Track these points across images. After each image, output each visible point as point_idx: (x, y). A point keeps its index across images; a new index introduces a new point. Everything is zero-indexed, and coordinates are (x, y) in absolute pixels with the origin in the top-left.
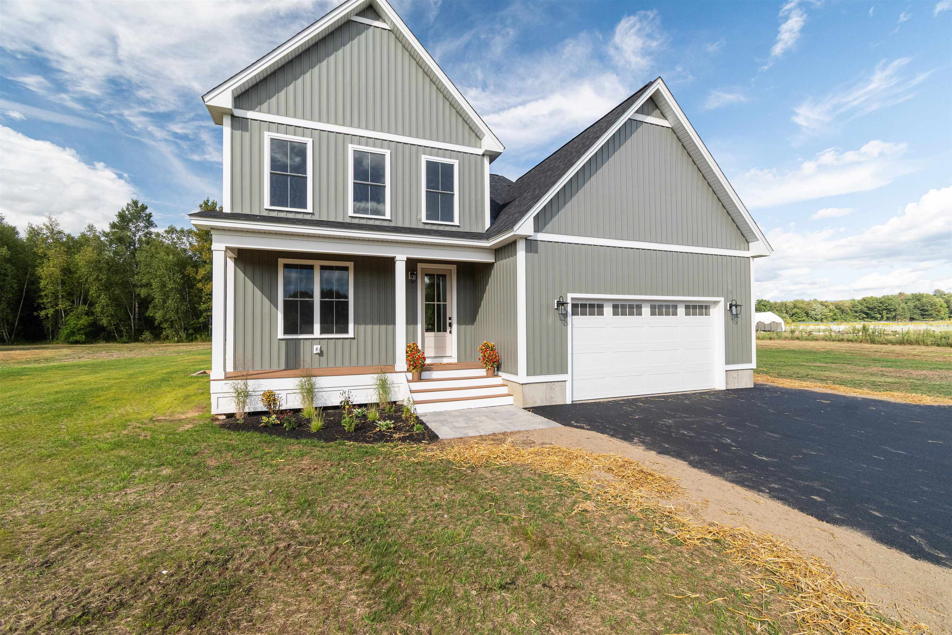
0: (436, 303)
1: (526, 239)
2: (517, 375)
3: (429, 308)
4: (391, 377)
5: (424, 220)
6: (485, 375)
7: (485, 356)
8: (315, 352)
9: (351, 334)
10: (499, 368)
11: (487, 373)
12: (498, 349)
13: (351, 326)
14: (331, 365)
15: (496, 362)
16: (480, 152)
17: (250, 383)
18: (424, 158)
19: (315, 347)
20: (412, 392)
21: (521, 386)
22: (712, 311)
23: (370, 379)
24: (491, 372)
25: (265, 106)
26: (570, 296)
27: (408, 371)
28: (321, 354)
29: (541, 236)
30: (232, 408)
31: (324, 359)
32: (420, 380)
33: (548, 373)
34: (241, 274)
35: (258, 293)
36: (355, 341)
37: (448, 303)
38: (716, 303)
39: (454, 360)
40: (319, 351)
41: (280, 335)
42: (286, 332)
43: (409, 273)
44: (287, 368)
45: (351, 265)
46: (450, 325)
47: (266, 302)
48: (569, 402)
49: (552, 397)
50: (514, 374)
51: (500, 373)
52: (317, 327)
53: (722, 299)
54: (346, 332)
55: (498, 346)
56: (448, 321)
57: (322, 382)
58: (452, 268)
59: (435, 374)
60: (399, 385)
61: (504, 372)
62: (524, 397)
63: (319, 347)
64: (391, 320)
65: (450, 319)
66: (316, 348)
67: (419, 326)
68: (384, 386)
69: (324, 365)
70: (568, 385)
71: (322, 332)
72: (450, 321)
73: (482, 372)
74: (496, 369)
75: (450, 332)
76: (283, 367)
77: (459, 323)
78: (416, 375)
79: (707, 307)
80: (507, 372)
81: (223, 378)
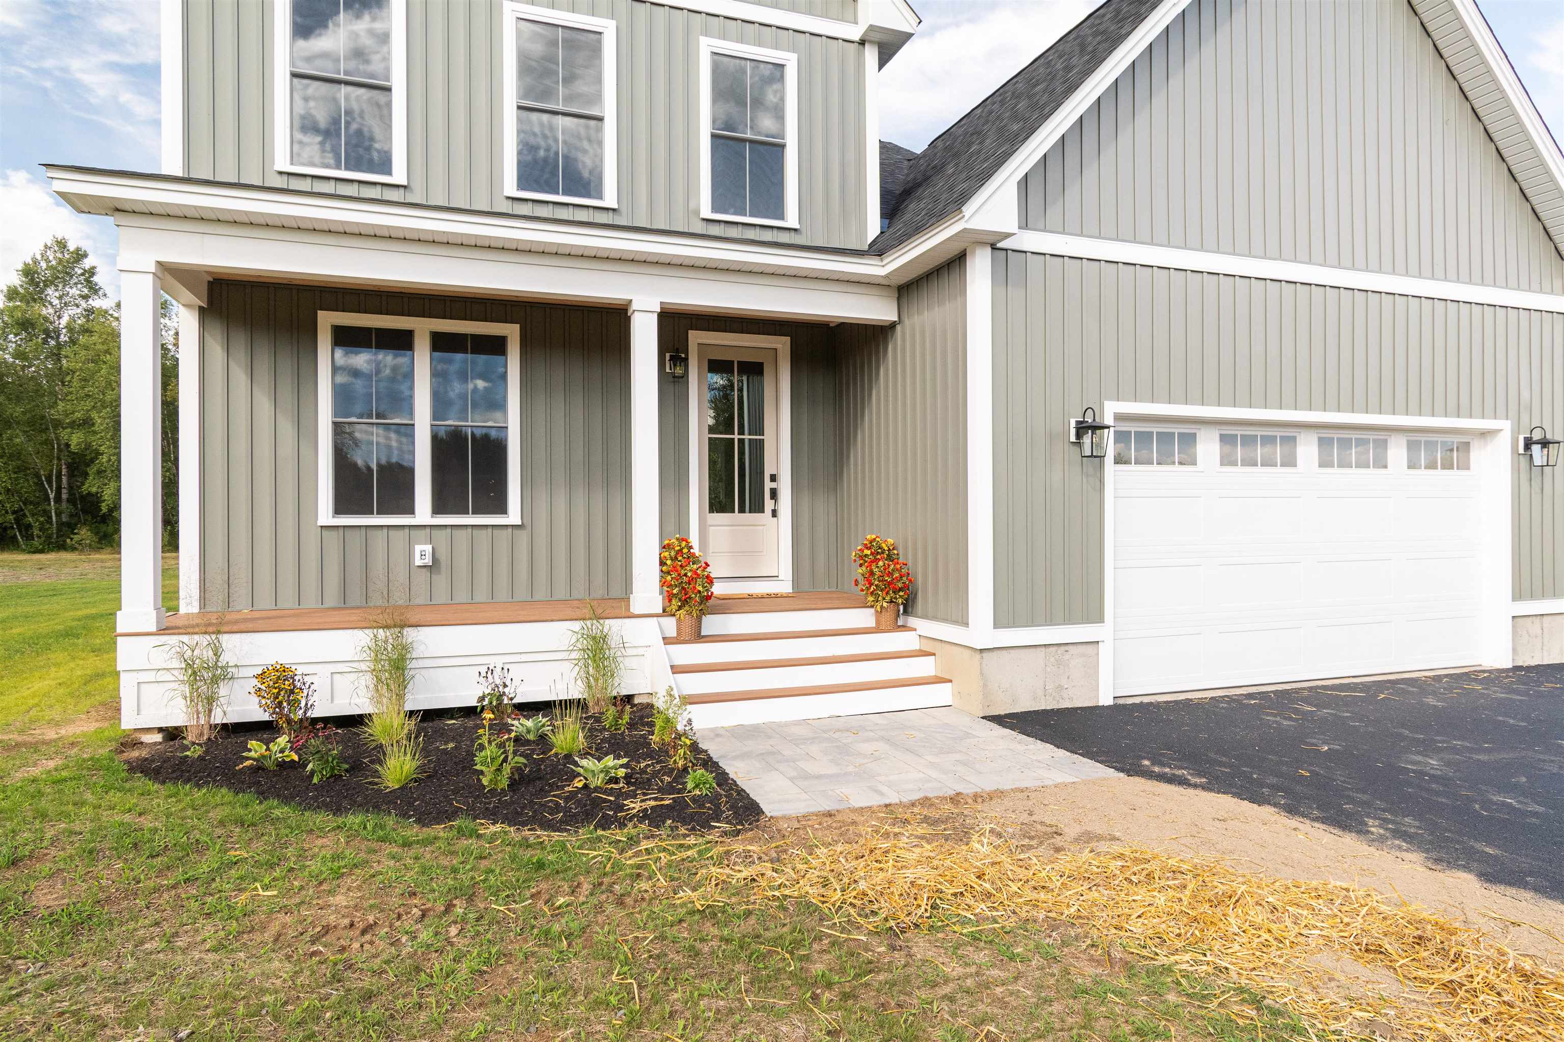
0: (736, 437)
1: (994, 247)
2: (966, 624)
3: (718, 451)
4: (618, 629)
5: (706, 211)
6: (874, 625)
7: (872, 573)
8: (418, 562)
9: (513, 516)
10: (909, 607)
11: (878, 622)
12: (906, 555)
13: (514, 494)
14: (462, 596)
15: (900, 590)
16: (855, 33)
17: (229, 641)
18: (707, 46)
19: (418, 548)
20: (676, 670)
21: (977, 656)
22: (1479, 454)
23: (562, 634)
24: (888, 616)
26: (1112, 408)
27: (665, 612)
28: (433, 567)
29: (1038, 241)
30: (175, 712)
31: (442, 581)
32: (698, 637)
33: (1050, 621)
34: (217, 351)
35: (264, 402)
36: (523, 536)
37: (768, 438)
38: (1484, 434)
39: (785, 586)
40: (428, 561)
41: (325, 514)
42: (340, 508)
43: (668, 356)
44: (344, 604)
45: (511, 332)
46: (774, 494)
47: (287, 428)
48: (1106, 700)
49: (1060, 687)
50: (956, 622)
51: (912, 621)
52: (423, 494)
53: (1505, 426)
54: (501, 507)
55: (906, 549)
56: (768, 485)
57: (429, 641)
58: (779, 346)
60: (640, 651)
61: (925, 617)
62: (985, 686)
63: (428, 548)
65: (773, 478)
66: (422, 553)
67: (693, 497)
68: (599, 655)
69: (441, 596)
70: (1105, 652)
71: (439, 508)
72: (774, 485)
73: (864, 617)
74: (901, 608)
75: (774, 513)
76: (332, 598)
77: (796, 489)
78: (688, 622)
79: (1463, 447)
80: (934, 618)
81: (154, 629)
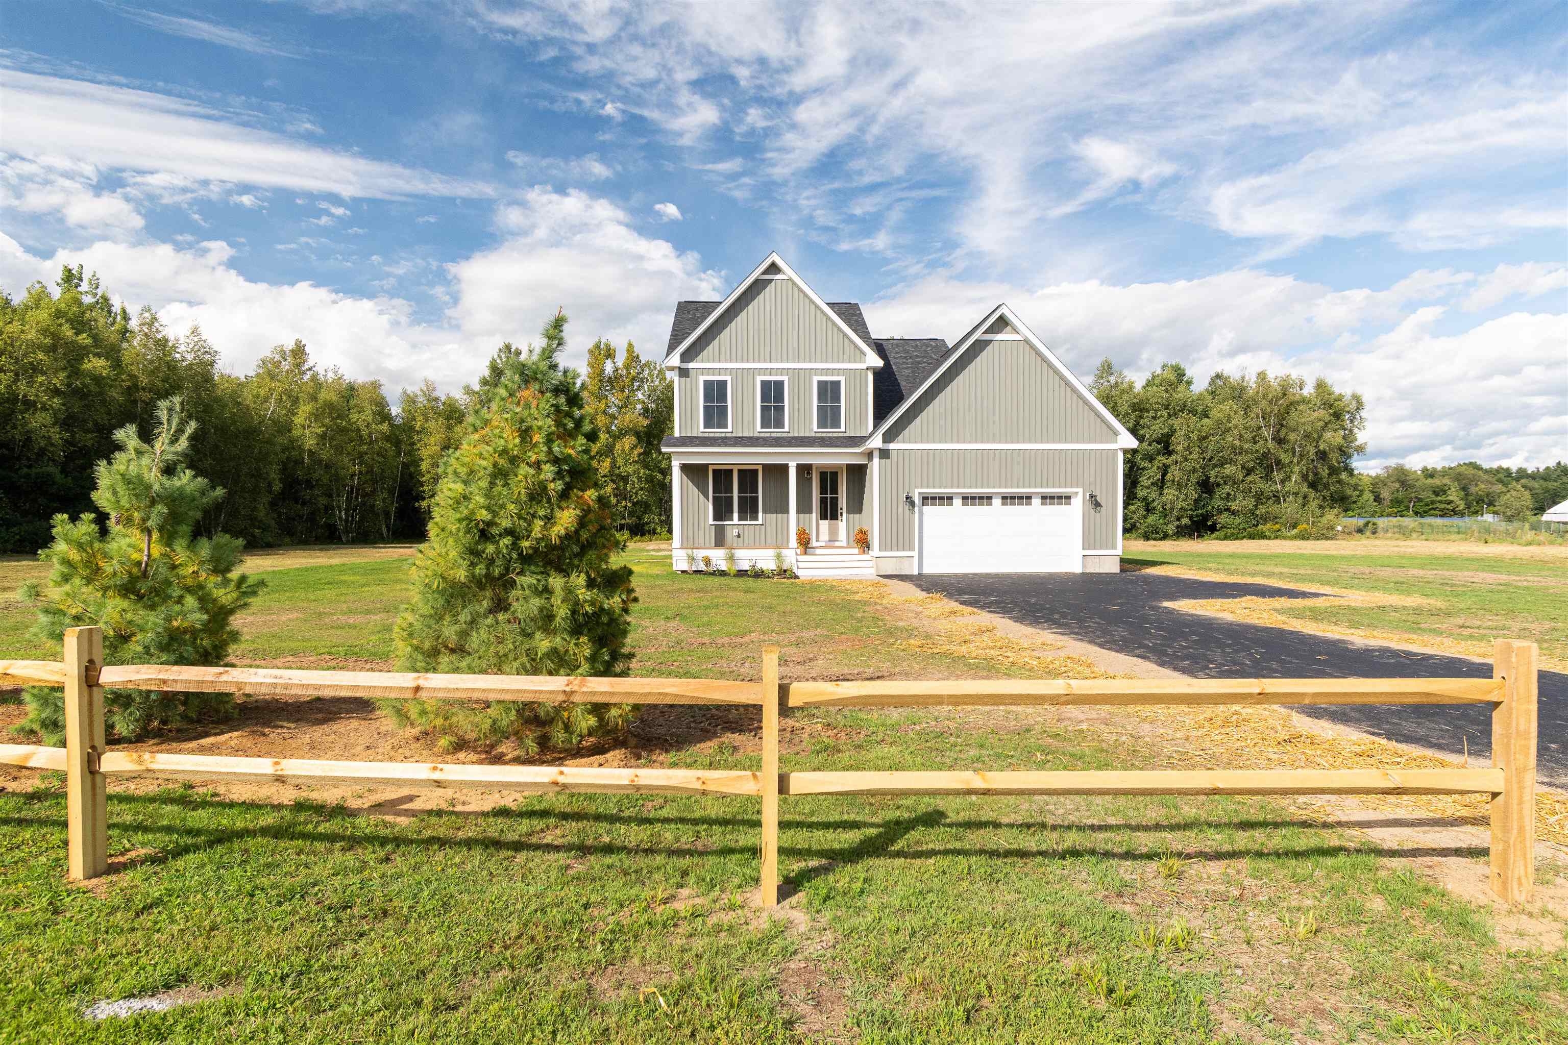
0: (829, 496)
1: (879, 449)
2: (875, 553)
3: (823, 501)
4: (785, 552)
5: (815, 429)
6: (858, 552)
7: (859, 539)
8: (735, 534)
9: (760, 522)
11: (860, 551)
12: (869, 533)
13: (760, 515)
14: (746, 543)
15: (865, 542)
16: (864, 366)
17: (696, 552)
18: (816, 379)
19: (734, 531)
20: (799, 562)
21: (876, 559)
22: (1071, 500)
23: (771, 553)
24: (862, 550)
25: (700, 357)
26: (917, 491)
27: (797, 548)
28: (739, 536)
29: (892, 446)
30: (685, 567)
31: (741, 538)
32: (806, 553)
33: (898, 550)
34: (685, 477)
35: (696, 490)
36: (763, 526)
37: (839, 496)
38: (1077, 493)
39: (844, 544)
40: (737, 534)
41: (711, 522)
42: (715, 519)
43: (801, 476)
44: (716, 542)
45: (760, 467)
46: (841, 514)
47: (702, 497)
48: (916, 573)
49: (901, 569)
50: (872, 551)
51: (866, 552)
52: (736, 515)
53: (1080, 490)
54: (757, 519)
56: (839, 511)
57: (739, 553)
58: (842, 466)
59: (818, 551)
60: (791, 557)
62: (877, 567)
63: (737, 531)
64: (786, 510)
65: (841, 509)
67: (814, 515)
68: (779, 557)
69: (741, 545)
70: (916, 560)
71: (740, 519)
72: (841, 511)
73: (856, 551)
74: (865, 548)
75: (841, 520)
76: (714, 542)
77: (848, 512)
78: (803, 551)
79: (1068, 498)
80: (869, 550)
81: (680, 549)
